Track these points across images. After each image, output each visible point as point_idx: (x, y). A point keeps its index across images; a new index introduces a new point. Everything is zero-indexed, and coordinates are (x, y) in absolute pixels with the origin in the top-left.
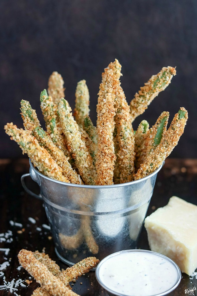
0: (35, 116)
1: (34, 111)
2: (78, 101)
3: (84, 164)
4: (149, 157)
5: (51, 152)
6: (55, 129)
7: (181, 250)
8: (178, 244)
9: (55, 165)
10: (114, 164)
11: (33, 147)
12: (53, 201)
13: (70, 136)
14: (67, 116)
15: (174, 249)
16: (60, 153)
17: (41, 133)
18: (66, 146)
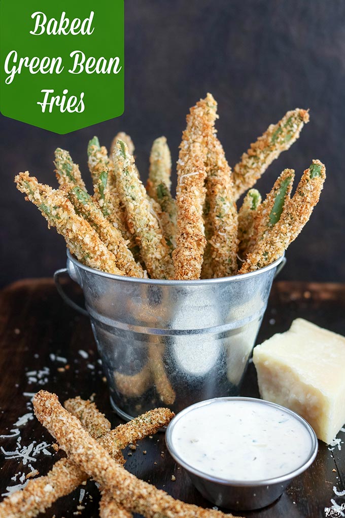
0: (77, 174)
1: (76, 166)
2: (153, 168)
3: (155, 252)
4: (261, 243)
5: (98, 228)
6: (106, 191)
7: (313, 400)
8: (308, 390)
9: (102, 247)
10: (202, 251)
11: (64, 215)
12: (100, 313)
13: (131, 205)
14: (126, 170)
15: (302, 399)
16: (114, 233)
17: (82, 196)
18: (126, 224)
